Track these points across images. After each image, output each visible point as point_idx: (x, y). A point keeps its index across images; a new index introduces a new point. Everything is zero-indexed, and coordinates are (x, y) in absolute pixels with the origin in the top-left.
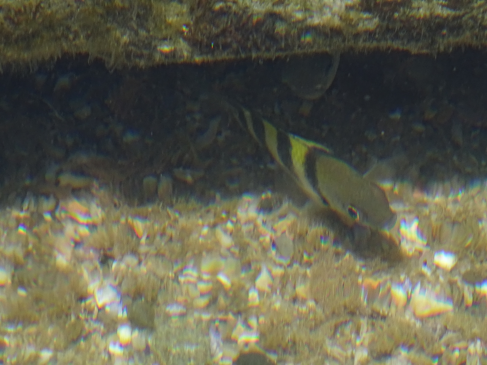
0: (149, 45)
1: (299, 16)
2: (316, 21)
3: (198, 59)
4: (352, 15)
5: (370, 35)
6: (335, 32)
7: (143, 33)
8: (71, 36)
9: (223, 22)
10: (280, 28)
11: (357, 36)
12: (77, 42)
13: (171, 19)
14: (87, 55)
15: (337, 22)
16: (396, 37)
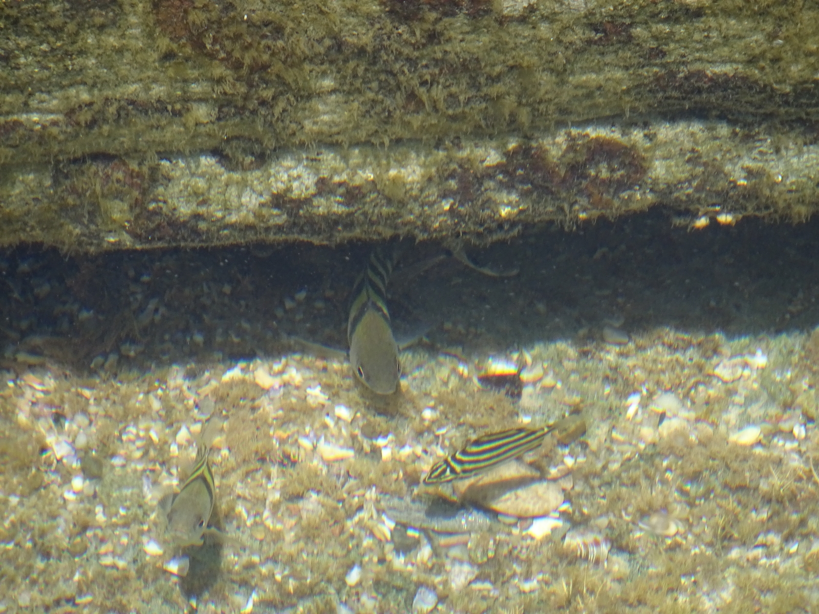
0: (97, 236)
1: (219, 215)
2: (233, 218)
3: (138, 247)
4: (264, 211)
5: (279, 229)
6: (250, 227)
7: (93, 227)
8: (28, 229)
9: (157, 220)
10: (203, 226)
11: (267, 229)
12: (34, 233)
13: (116, 216)
14: (42, 244)
15: (251, 219)
16: (302, 231)
